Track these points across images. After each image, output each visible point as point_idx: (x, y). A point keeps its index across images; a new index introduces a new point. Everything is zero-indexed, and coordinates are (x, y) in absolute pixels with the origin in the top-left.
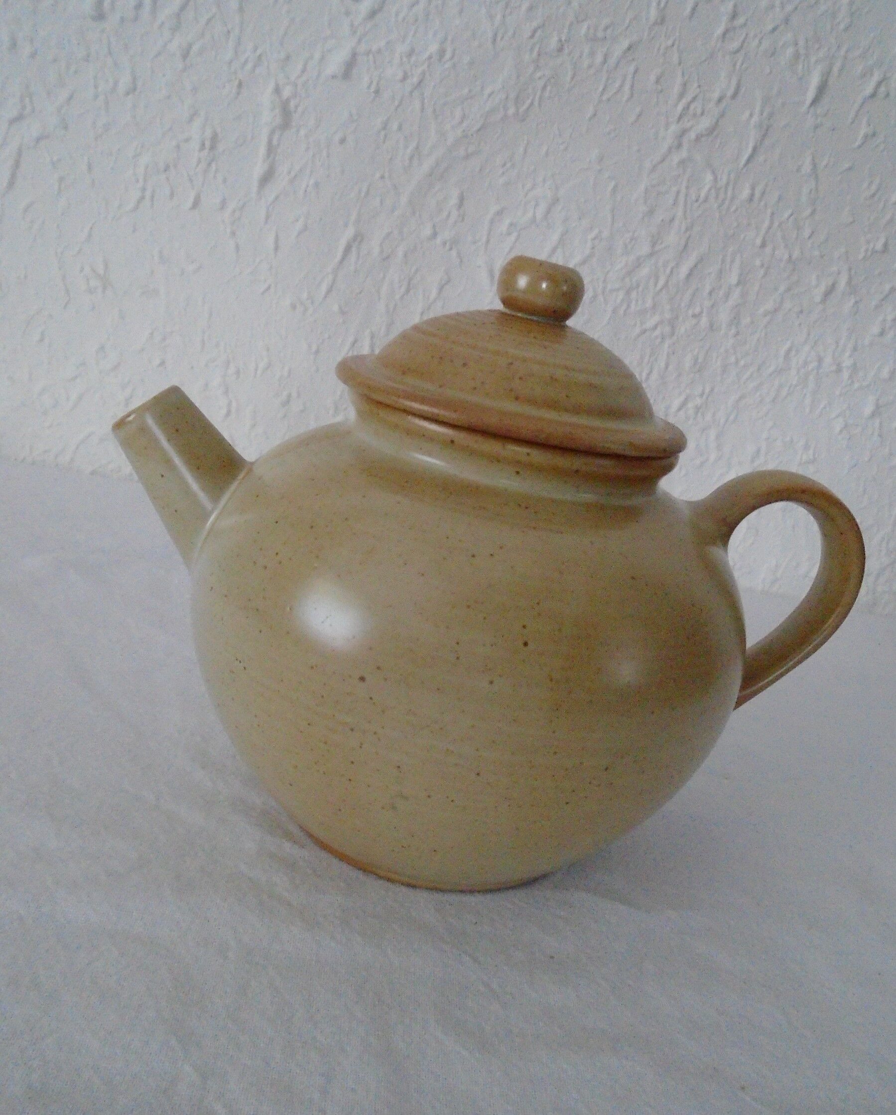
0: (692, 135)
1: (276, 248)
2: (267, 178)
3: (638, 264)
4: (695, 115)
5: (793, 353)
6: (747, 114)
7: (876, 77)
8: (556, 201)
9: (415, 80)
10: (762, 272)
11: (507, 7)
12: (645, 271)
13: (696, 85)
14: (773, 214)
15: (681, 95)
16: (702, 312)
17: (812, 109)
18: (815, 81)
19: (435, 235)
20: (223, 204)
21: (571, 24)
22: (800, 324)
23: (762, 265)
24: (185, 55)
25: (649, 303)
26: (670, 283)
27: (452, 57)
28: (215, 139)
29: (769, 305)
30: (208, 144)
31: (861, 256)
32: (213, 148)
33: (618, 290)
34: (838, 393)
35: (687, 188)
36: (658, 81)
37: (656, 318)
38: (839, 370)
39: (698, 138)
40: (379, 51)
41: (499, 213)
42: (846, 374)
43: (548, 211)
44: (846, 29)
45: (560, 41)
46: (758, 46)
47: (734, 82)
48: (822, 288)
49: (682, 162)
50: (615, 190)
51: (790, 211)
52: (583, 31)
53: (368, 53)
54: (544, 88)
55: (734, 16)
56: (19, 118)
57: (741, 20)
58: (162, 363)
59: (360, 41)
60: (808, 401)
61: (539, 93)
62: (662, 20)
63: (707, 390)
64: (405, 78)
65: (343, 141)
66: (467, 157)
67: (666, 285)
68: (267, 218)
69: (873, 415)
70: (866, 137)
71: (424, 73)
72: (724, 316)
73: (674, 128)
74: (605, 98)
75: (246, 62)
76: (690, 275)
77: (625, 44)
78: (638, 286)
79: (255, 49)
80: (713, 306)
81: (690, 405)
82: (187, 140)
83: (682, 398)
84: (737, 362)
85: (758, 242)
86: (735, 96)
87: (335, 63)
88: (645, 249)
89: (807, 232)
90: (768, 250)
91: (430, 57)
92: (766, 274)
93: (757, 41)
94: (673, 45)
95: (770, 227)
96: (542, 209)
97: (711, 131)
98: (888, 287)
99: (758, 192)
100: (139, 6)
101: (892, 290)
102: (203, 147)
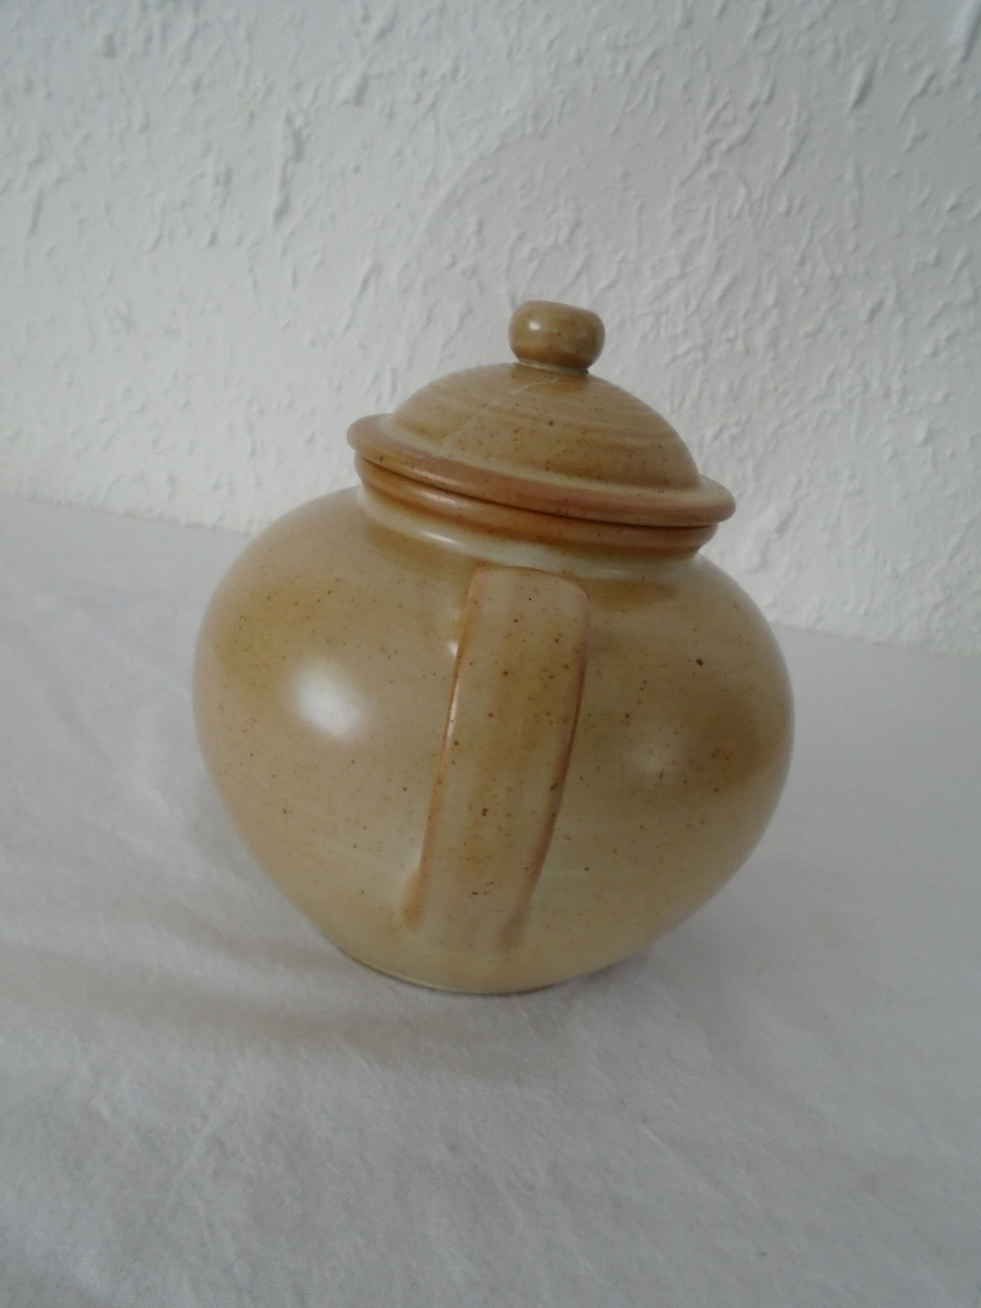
0: (723, 146)
1: (295, 283)
2: (283, 211)
3: (667, 287)
4: (726, 125)
5: (836, 377)
6: (782, 121)
7: (927, 73)
8: (578, 224)
9: (429, 102)
10: (801, 292)
11: (521, 19)
12: (675, 295)
13: (726, 92)
14: (812, 228)
15: (711, 103)
16: (736, 337)
17: (854, 111)
18: (857, 79)
19: (453, 264)
20: (240, 241)
21: (590, 33)
22: (844, 346)
23: (801, 284)
24: (197, 87)
25: (680, 328)
26: (702, 306)
27: (466, 76)
28: (229, 172)
29: (810, 327)
30: (222, 180)
31: (911, 269)
32: (227, 182)
33: (646, 315)
34: (886, 418)
35: (719, 203)
36: (686, 87)
37: (687, 345)
38: (887, 395)
39: (730, 150)
40: (391, 73)
41: (521, 238)
42: (895, 399)
43: (572, 234)
44: (892, 21)
45: (579, 51)
46: (795, 44)
47: (768, 84)
48: (868, 306)
49: (713, 177)
50: (641, 209)
52: (603, 40)
53: (379, 76)
54: (564, 103)
55: (767, 13)
56: (38, 162)
57: (773, 18)
58: (187, 404)
59: (370, 64)
60: (853, 427)
61: (557, 110)
62: (688, 22)
63: (743, 421)
64: (418, 99)
65: (357, 169)
66: (486, 180)
67: (698, 308)
68: (285, 251)
69: (926, 442)
70: (915, 140)
71: (437, 94)
72: (760, 339)
73: (704, 139)
74: (629, 109)
75: (257, 91)
76: (722, 298)
77: (647, 51)
78: (667, 311)
79: (265, 79)
80: (749, 329)
81: (725, 436)
82: (202, 176)
83: (717, 428)
84: (776, 389)
85: (797, 258)
86: (770, 100)
87: (347, 88)
88: (674, 270)
89: (850, 246)
90: (808, 267)
91: (443, 77)
92: (804, 295)
93: (792, 41)
94: (700, 50)
95: (810, 241)
96: (565, 232)
97: (745, 140)
98: (940, 304)
99: (797, 203)
100: (149, 40)
101: (946, 306)
102: (217, 182)
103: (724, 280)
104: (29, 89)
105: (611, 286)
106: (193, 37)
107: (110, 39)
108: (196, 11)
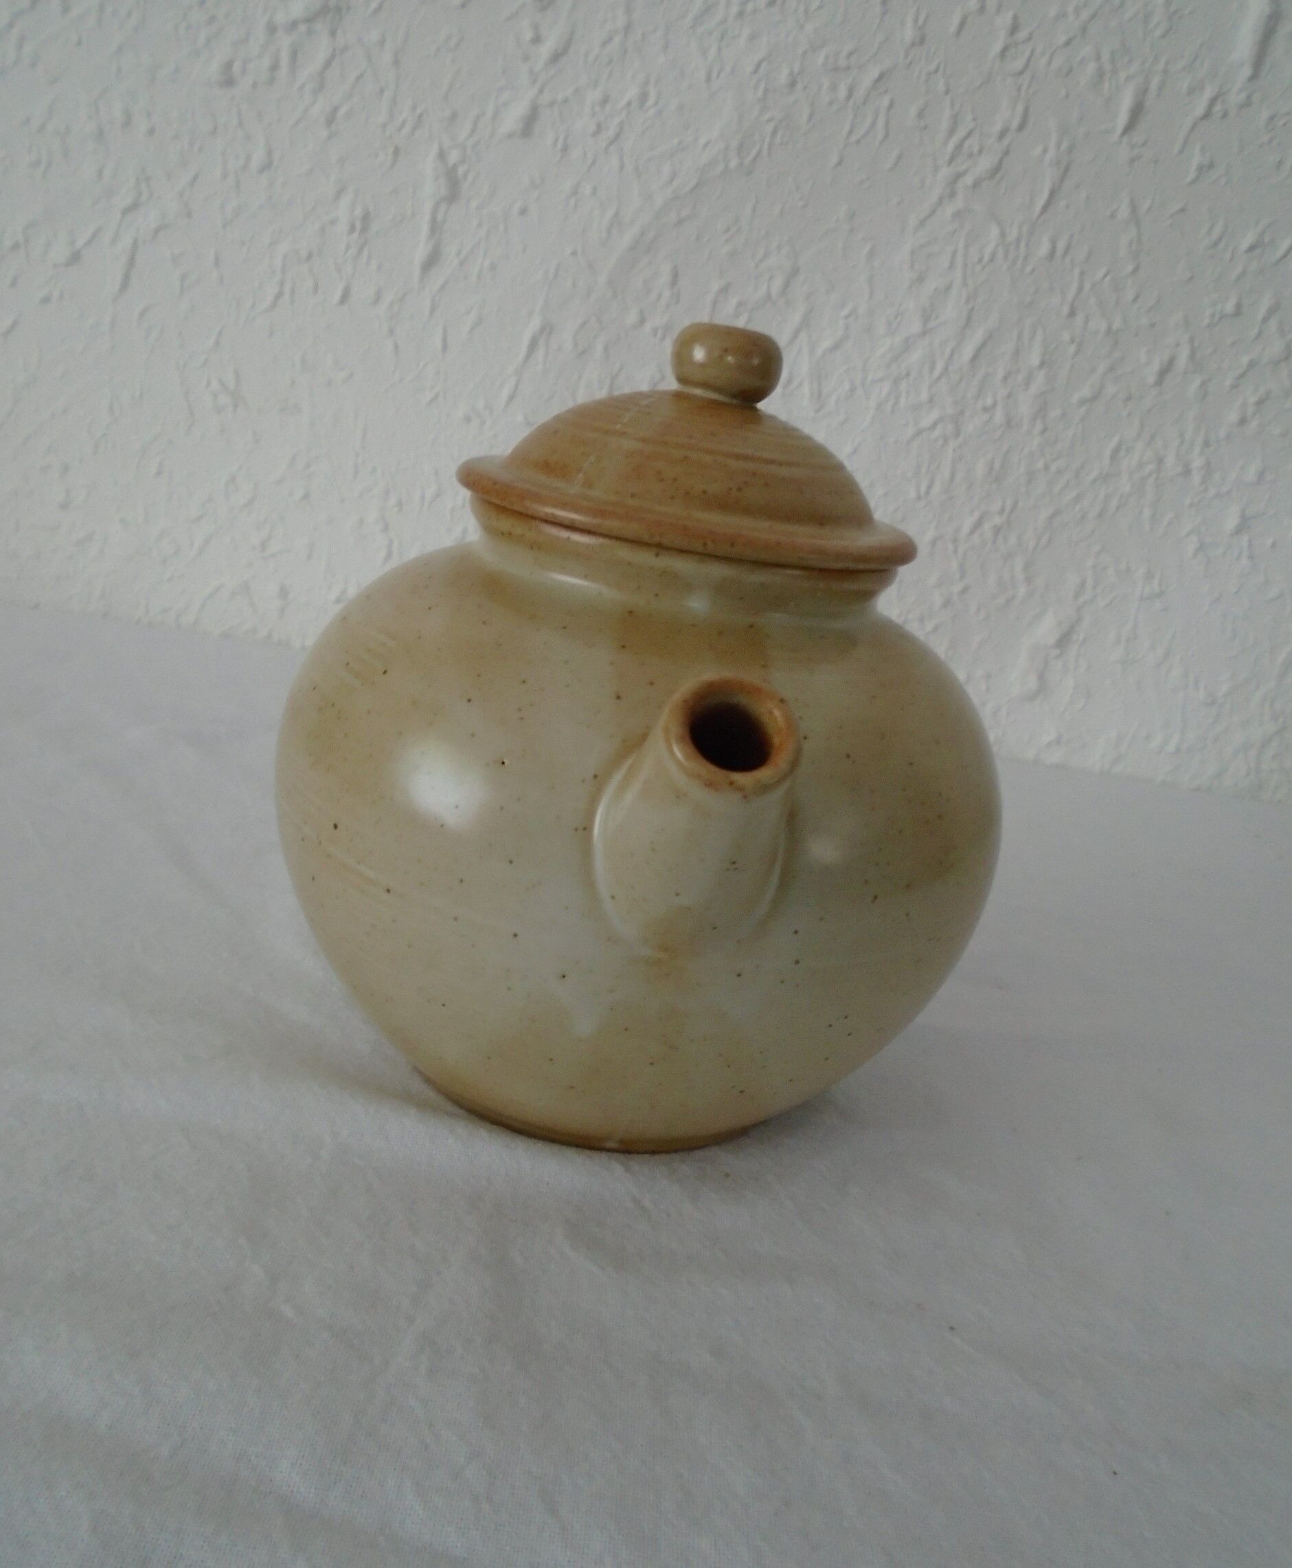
0: (969, 180)
1: (445, 347)
2: (431, 262)
3: (907, 346)
4: (971, 155)
5: (1122, 453)
6: (1039, 149)
7: (1208, 93)
8: (795, 271)
9: (611, 132)
10: (1072, 349)
11: (722, 38)
12: (916, 356)
13: (970, 117)
14: (1082, 274)
15: (952, 131)
16: (995, 405)
17: (1125, 139)
18: (1126, 102)
19: (642, 321)
20: (378, 297)
21: (805, 53)
22: (1129, 415)
23: (1072, 341)
24: (330, 120)
25: (924, 396)
26: (950, 368)
27: (657, 103)
28: (366, 217)
29: (1086, 392)
30: (358, 226)
31: (1206, 321)
32: (365, 229)
33: (881, 380)
34: (1187, 502)
35: (967, 246)
36: (920, 115)
37: (934, 415)
38: (1187, 472)
39: (976, 184)
40: (566, 101)
41: (725, 290)
42: (1196, 479)
43: (787, 285)
44: (1164, 36)
45: (791, 73)
46: (1050, 62)
47: (1020, 108)
48: (1156, 366)
49: (958, 215)
50: (872, 254)
51: (1104, 270)
52: (821, 60)
53: (551, 104)
54: (775, 132)
55: (1014, 29)
56: (134, 206)
57: (1022, 35)
58: (306, 496)
59: (541, 91)
60: (1147, 513)
61: (767, 140)
62: (921, 40)
63: (1008, 509)
64: (599, 128)
65: (523, 212)
66: (680, 222)
67: (946, 369)
68: (433, 310)
69: (1238, 531)
70: (1200, 169)
71: (622, 123)
72: (1025, 407)
73: (945, 172)
74: (853, 139)
75: (404, 123)
76: (975, 357)
77: (875, 73)
78: (908, 374)
79: (414, 108)
80: (1009, 396)
81: (987, 526)
82: (333, 222)
83: (977, 515)
84: (1047, 467)
85: (1065, 310)
86: (1021, 127)
87: (512, 118)
88: (916, 327)
89: (1130, 295)
90: (1079, 319)
91: (629, 104)
92: (1077, 352)
93: (1047, 58)
94: (936, 71)
95: (1080, 289)
96: (778, 282)
97: (994, 173)
98: (1245, 360)
99: (1061, 246)
100: (275, 67)
101: (1252, 364)
102: (352, 229)
103: (978, 336)
104: (128, 121)
105: (836, 347)
106: (328, 63)
107: (229, 65)
108: (333, 34)
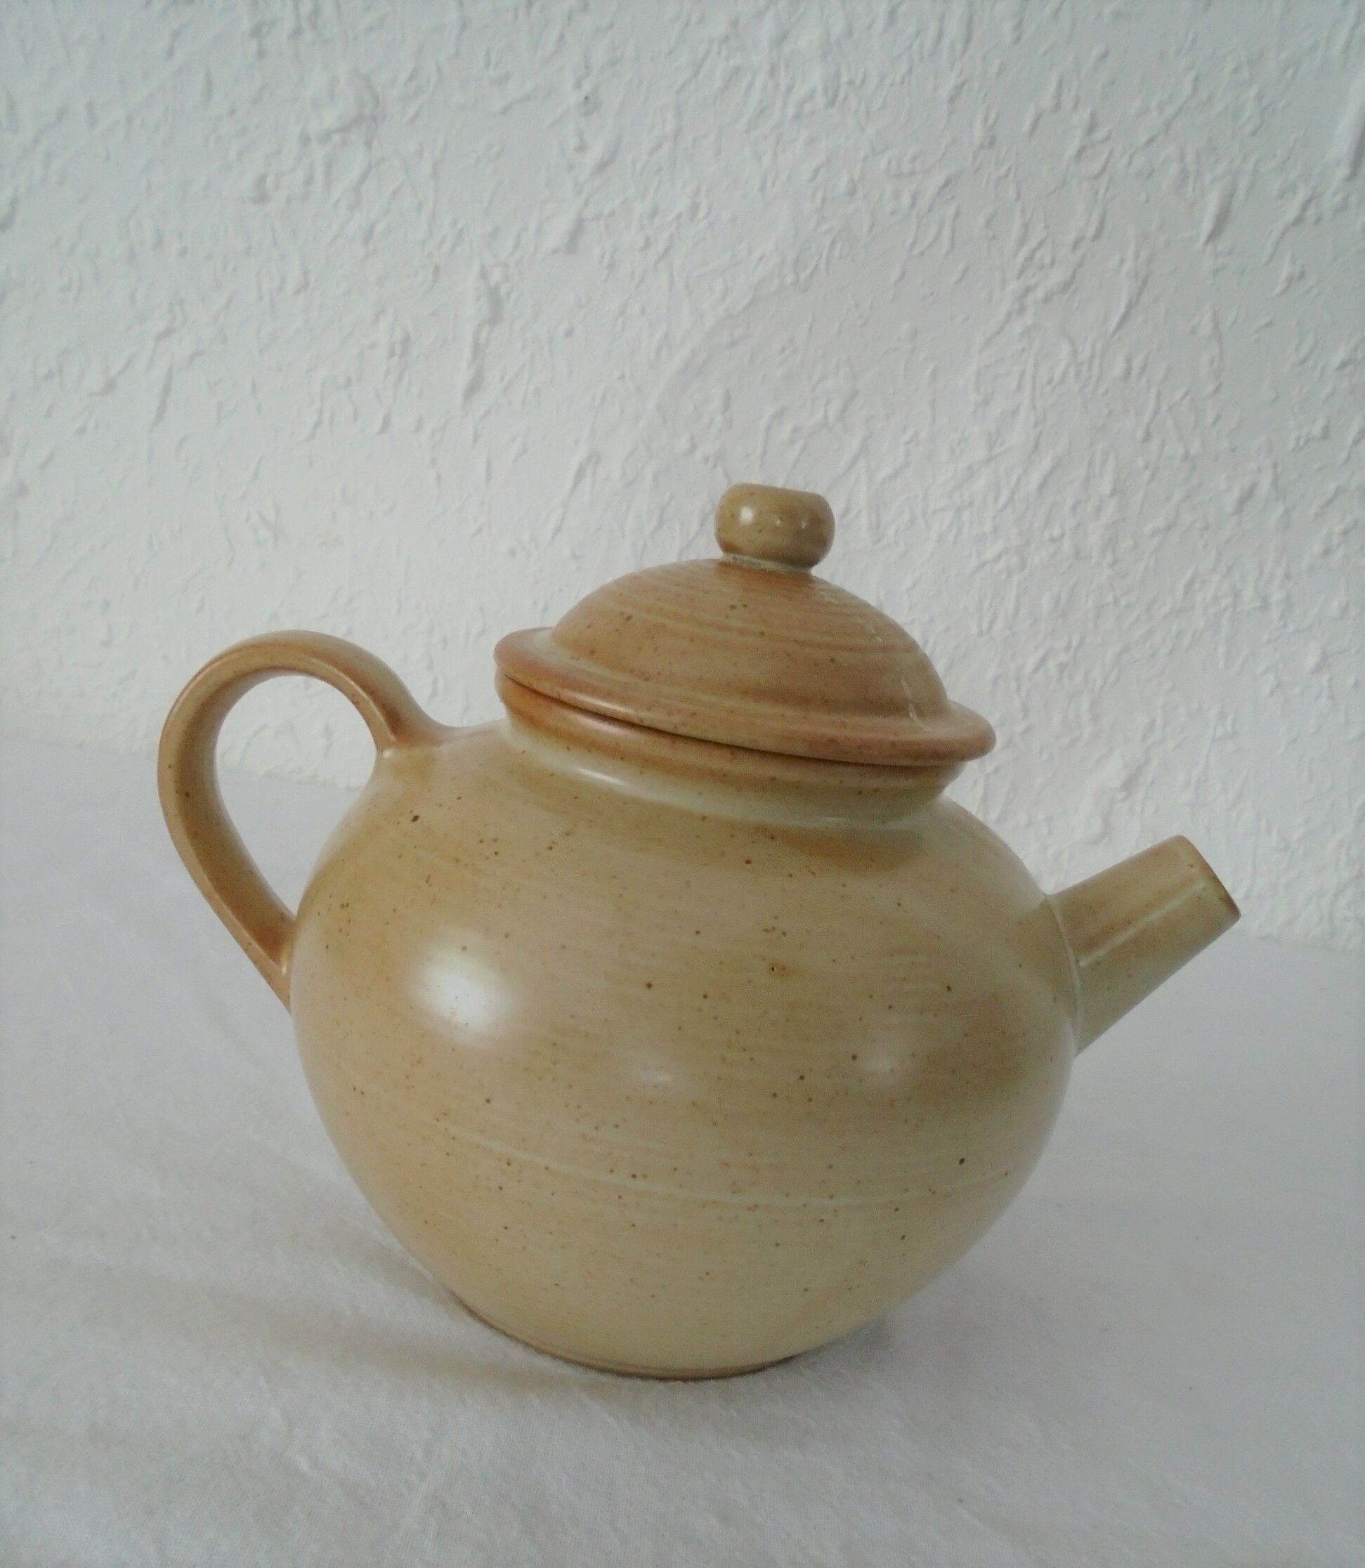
0: (1039, 294)
1: (489, 476)
2: (474, 387)
3: (971, 472)
4: (1042, 267)
5: (1197, 586)
6: (1116, 259)
7: (1301, 195)
8: (854, 395)
9: (661, 248)
10: (1146, 476)
11: (778, 142)
12: (979, 484)
13: (1042, 225)
14: (1159, 395)
15: (1022, 241)
16: (1063, 535)
17: (1210, 247)
18: (1212, 206)
19: (693, 448)
20: (420, 424)
21: (866, 158)
22: (1205, 546)
23: (1146, 468)
24: (368, 237)
25: (988, 527)
26: (1016, 497)
27: (706, 217)
28: (406, 340)
29: (1160, 522)
30: (398, 349)
31: (1291, 445)
32: (404, 352)
33: (943, 510)
34: (1265, 638)
35: (1036, 366)
36: (988, 223)
37: (998, 547)
38: (1265, 607)
39: (1046, 300)
40: (612, 214)
41: (780, 414)
42: (1275, 613)
43: (845, 409)
44: (1254, 133)
45: (851, 180)
47: (1095, 217)
48: (1236, 493)
49: (1026, 332)
50: (935, 373)
51: (1183, 390)
52: (883, 164)
53: (597, 218)
54: (833, 243)
55: (1092, 127)
56: (167, 333)
57: (1099, 134)
59: (586, 204)
60: (1221, 651)
61: (824, 255)
62: (990, 142)
63: (1075, 644)
64: (648, 243)
65: (569, 333)
66: (733, 343)
67: (1011, 500)
68: (476, 438)
69: (1318, 669)
70: (1290, 280)
71: (671, 236)
72: (1094, 538)
73: (1014, 286)
74: (916, 251)
75: (442, 242)
76: (1043, 486)
77: (940, 179)
78: (971, 504)
79: (454, 223)
80: (1079, 525)
81: (1052, 665)
82: (373, 346)
83: (1040, 653)
84: (1116, 601)
85: (1140, 434)
86: (1097, 236)
87: (556, 233)
88: (980, 453)
89: (1210, 417)
90: (1154, 445)
91: (679, 216)
92: (1152, 478)
93: (1125, 160)
94: (1006, 176)
95: (1157, 411)
96: (836, 406)
97: (1066, 286)
98: (1332, 487)
99: (1136, 366)
100: (309, 181)
101: (1338, 491)
102: (392, 354)
103: (1045, 462)
104: (159, 243)
105: (896, 475)
106: (364, 177)
107: (261, 180)
108: (368, 144)
